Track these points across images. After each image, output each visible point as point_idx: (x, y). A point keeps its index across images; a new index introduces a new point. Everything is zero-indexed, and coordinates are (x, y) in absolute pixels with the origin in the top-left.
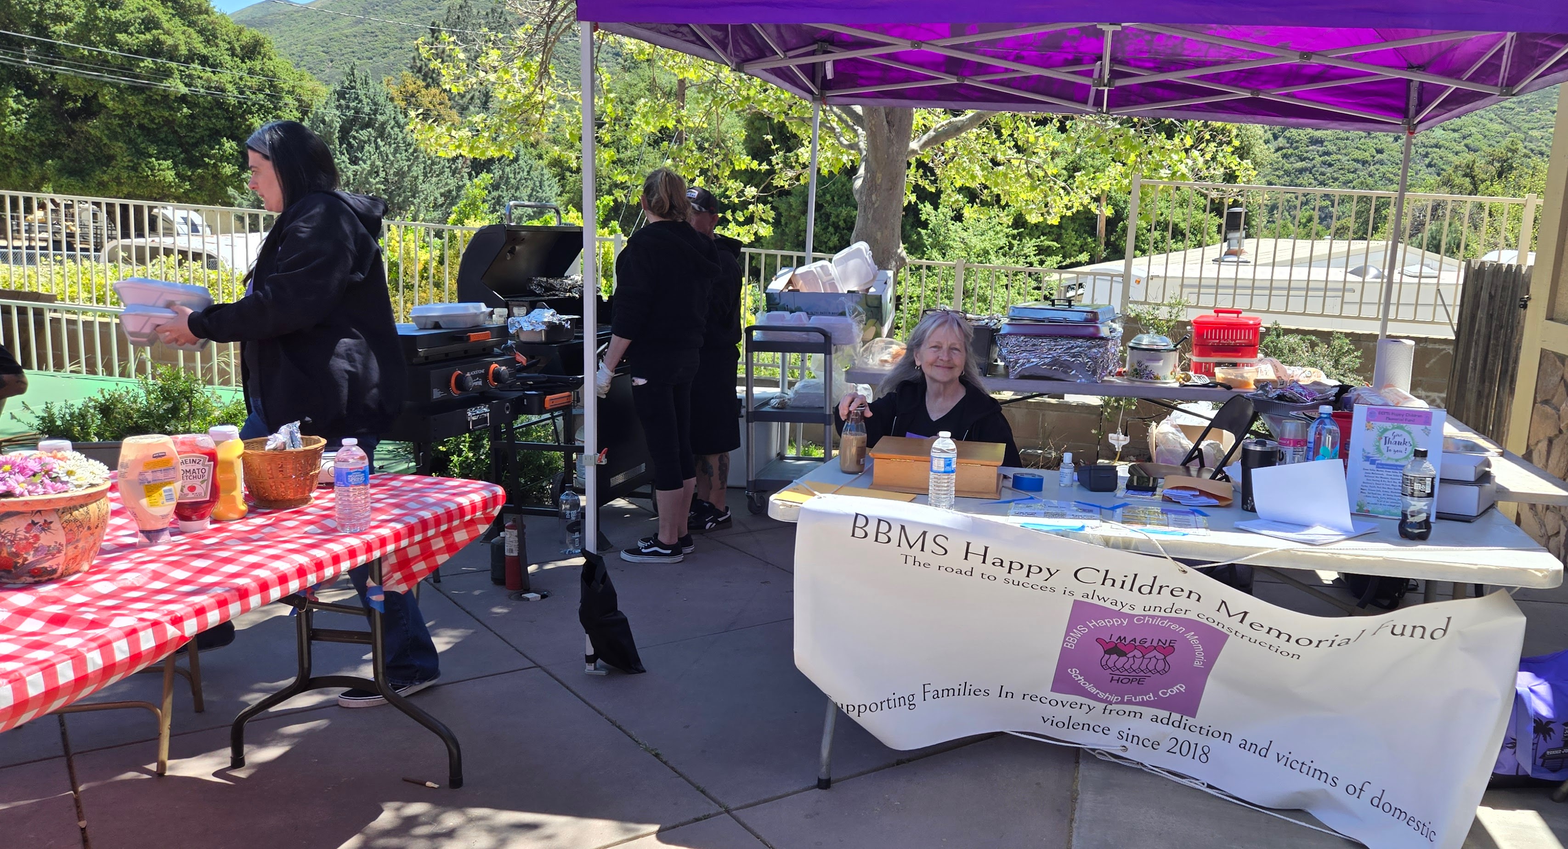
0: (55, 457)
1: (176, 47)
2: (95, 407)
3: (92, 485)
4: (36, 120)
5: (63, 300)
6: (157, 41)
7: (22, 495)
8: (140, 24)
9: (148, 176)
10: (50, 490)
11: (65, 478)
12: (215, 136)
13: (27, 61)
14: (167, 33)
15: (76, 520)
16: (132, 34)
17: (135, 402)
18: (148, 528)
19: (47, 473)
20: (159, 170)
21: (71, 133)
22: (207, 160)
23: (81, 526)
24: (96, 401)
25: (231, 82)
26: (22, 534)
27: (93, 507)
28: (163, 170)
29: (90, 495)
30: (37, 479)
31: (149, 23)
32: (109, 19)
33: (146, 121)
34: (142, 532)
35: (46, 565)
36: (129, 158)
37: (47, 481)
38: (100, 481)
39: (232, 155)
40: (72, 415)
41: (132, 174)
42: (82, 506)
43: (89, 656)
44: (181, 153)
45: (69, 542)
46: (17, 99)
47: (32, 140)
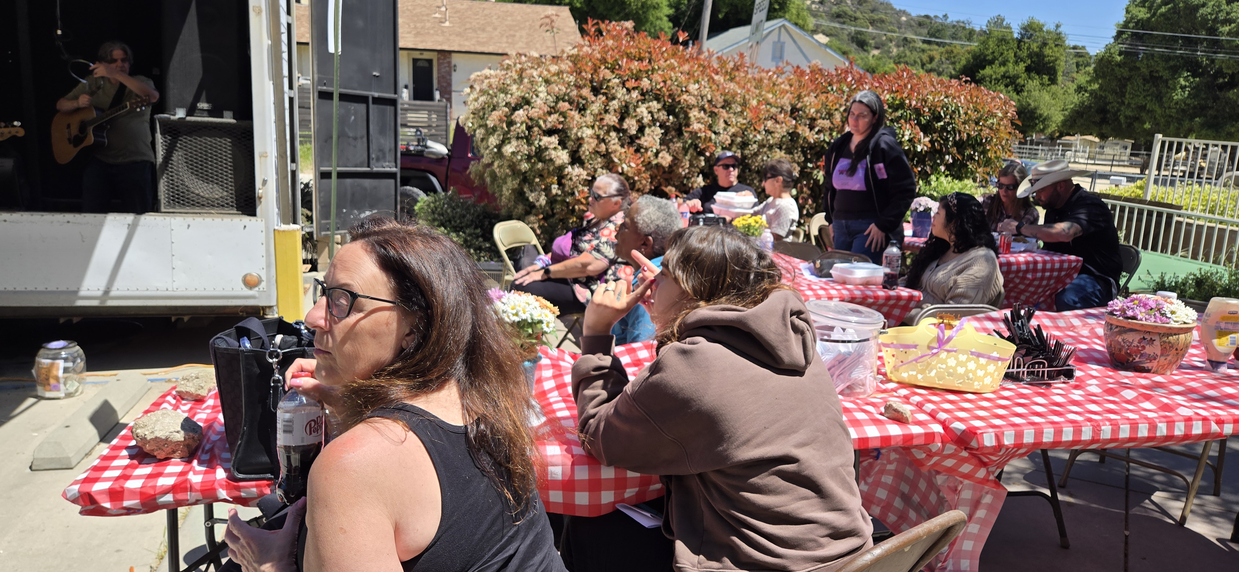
0: (1166, 301)
2: (1193, 279)
3: (1185, 323)
4: (1196, 91)
5: (1186, 209)
7: (1141, 320)
10: (1158, 320)
11: (1169, 315)
13: (1199, 53)
15: (1170, 342)
17: (1220, 280)
18: (1214, 359)
19: (1159, 310)
21: (1216, 99)
23: (1172, 347)
24: (1195, 275)
26: (1136, 343)
27: (1182, 336)
29: (1181, 329)
30: (1152, 313)
34: (1209, 360)
35: (1145, 365)
37: (1158, 315)
38: (1191, 321)
40: (1176, 283)
42: (1175, 334)
43: (1160, 425)
45: (1162, 355)
46: (1186, 79)
47: (1189, 105)
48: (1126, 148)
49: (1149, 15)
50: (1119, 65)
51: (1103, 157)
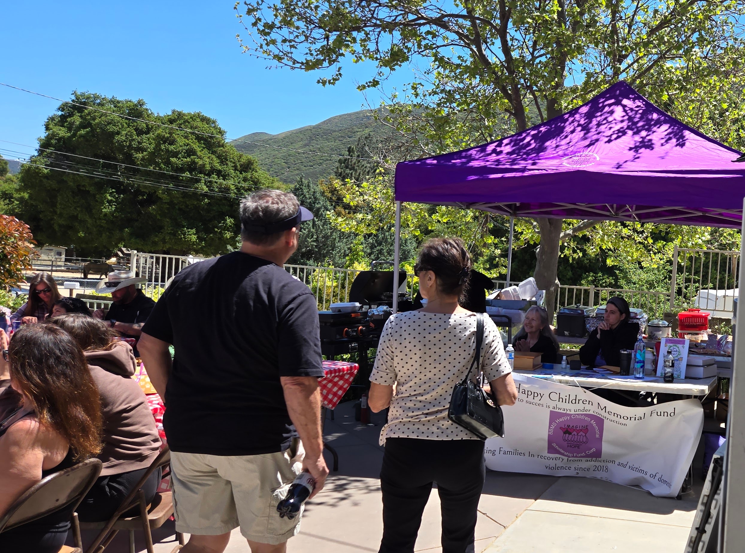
1: (204, 165)
4: (121, 206)
6: (193, 162)
8: (185, 153)
9: (181, 238)
12: (222, 216)
14: (200, 157)
16: (179, 158)
20: (188, 235)
21: (139, 213)
22: (216, 230)
25: (233, 185)
28: (190, 235)
31: (190, 152)
32: (167, 150)
33: (183, 206)
36: (171, 228)
39: (230, 226)
41: (172, 237)
44: (202, 225)
46: (111, 194)
47: (116, 217)
48: (60, 254)
49: (69, 134)
50: (46, 177)
51: (39, 262)
